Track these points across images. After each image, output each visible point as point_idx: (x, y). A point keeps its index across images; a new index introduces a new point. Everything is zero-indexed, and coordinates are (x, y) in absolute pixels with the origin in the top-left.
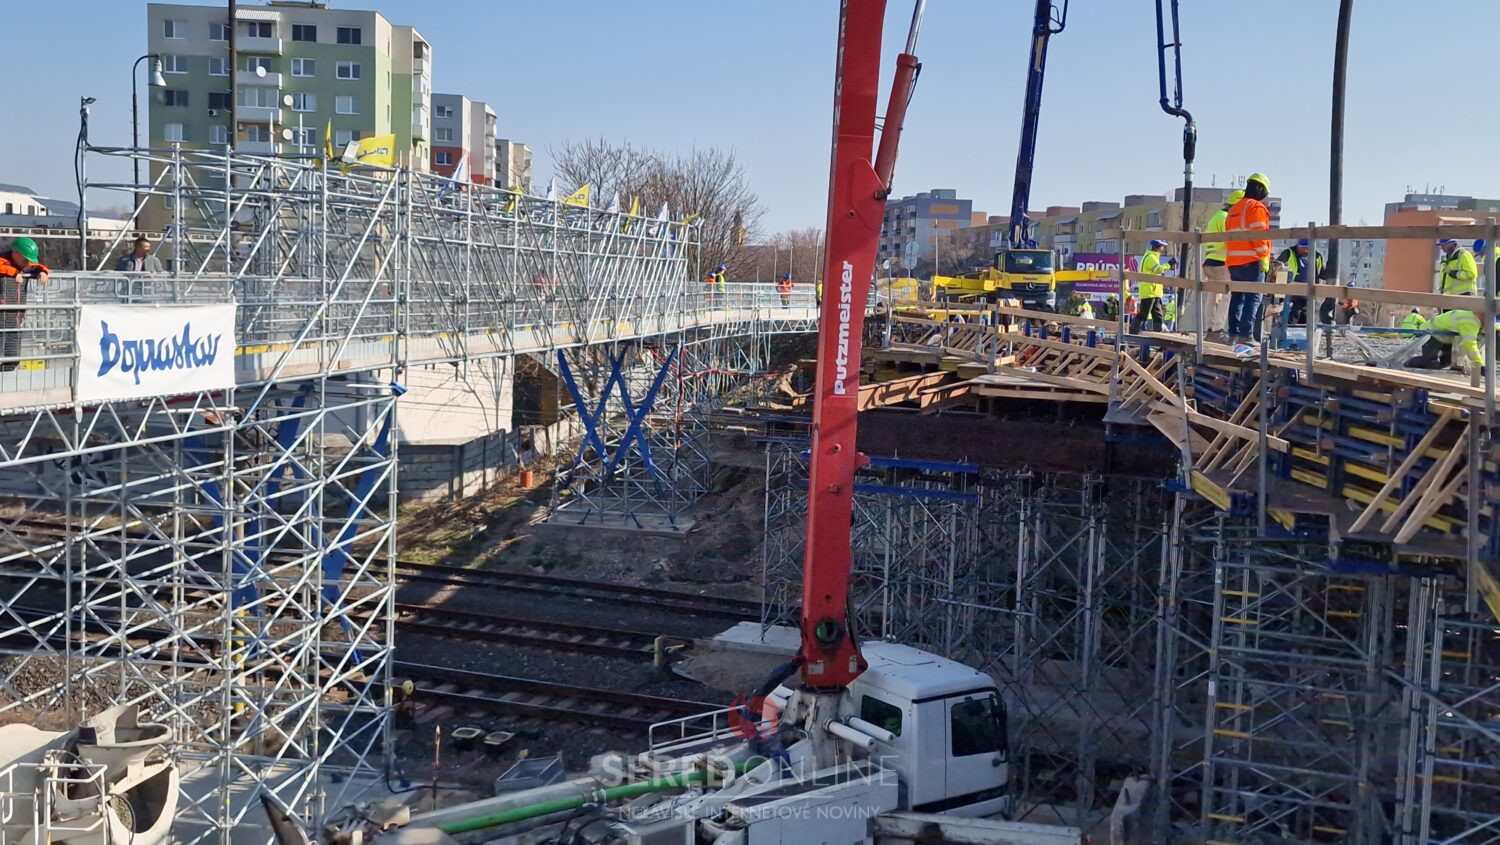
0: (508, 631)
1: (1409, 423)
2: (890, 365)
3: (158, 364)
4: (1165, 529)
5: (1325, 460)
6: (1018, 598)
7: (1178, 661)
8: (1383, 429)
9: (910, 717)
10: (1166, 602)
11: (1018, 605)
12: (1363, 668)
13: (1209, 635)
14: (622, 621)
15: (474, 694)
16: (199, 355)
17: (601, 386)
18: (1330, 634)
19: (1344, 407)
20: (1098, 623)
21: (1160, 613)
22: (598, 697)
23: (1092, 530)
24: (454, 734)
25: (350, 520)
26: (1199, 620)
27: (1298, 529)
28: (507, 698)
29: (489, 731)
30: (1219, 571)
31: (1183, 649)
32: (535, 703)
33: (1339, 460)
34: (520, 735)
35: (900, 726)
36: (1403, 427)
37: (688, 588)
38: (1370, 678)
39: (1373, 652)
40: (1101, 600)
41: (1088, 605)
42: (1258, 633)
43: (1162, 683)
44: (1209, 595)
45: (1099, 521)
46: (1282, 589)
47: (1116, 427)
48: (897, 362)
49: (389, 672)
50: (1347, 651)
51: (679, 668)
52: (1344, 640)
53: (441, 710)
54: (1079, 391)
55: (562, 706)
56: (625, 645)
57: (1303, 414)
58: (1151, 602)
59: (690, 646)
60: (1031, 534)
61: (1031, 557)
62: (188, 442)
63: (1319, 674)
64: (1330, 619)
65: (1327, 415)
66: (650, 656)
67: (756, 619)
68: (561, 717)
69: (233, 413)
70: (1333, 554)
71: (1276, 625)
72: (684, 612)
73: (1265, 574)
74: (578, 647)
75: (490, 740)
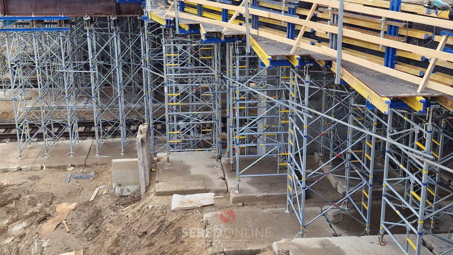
4: (141, 34)
7: (152, 81)
10: (145, 61)
11: (91, 69)
12: (213, 75)
13: (163, 71)
21: (143, 65)
23: (115, 37)
26: (159, 66)
27: (190, 30)
30: (164, 48)
31: (154, 76)
38: (216, 78)
39: (216, 70)
40: (121, 64)
42: (179, 67)
44: (161, 57)
45: (117, 34)
46: (185, 51)
50: (207, 70)
52: (207, 66)
58: (139, 61)
60: (92, 40)
61: (93, 50)
63: (200, 79)
64: (201, 59)
70: (203, 38)
73: (179, 47)
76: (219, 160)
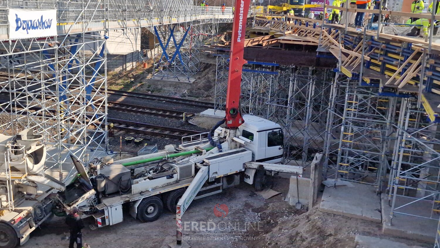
0: (141, 110)
1: (406, 52)
2: (254, 33)
3: (34, 28)
4: (332, 83)
5: (380, 63)
6: (289, 103)
7: (333, 121)
8: (398, 54)
9: (256, 136)
10: (331, 104)
11: (288, 105)
12: (386, 123)
13: (343, 113)
14: (174, 108)
15: (131, 128)
16: (46, 26)
17: (167, 38)
18: (377, 114)
19: (387, 47)
20: (311, 110)
21: (329, 107)
22: (166, 129)
23: (311, 83)
24: (126, 139)
25: (93, 76)
26: (340, 109)
27: (371, 83)
28: (141, 129)
29: (136, 138)
30: (347, 95)
31: (335, 117)
32: (149, 130)
33: (384, 64)
34: (145, 139)
35: (253, 139)
36: (405, 54)
37: (193, 99)
38: (388, 126)
39: (389, 119)
40: (312, 104)
41: (309, 105)
42: (356, 113)
43: (328, 128)
44: (343, 102)
45: (313, 81)
46: (365, 101)
47: (320, 53)
48: (256, 32)
49: (106, 121)
50: (382, 118)
51: (190, 122)
52: (381, 115)
53: (122, 132)
54: (310, 42)
55: (157, 131)
56: (175, 115)
57: (375, 49)
58: (326, 104)
59: (194, 115)
60: (293, 84)
61: (293, 91)
62: (44, 52)
63: (373, 125)
64: (378, 110)
65: (382, 50)
66: (182, 118)
67: (213, 108)
68: (157, 135)
69: (57, 43)
70: (380, 91)
71: (362, 111)
72: (192, 105)
73: (360, 96)
74: (161, 115)
75: (136, 140)
76: (379, 195)
